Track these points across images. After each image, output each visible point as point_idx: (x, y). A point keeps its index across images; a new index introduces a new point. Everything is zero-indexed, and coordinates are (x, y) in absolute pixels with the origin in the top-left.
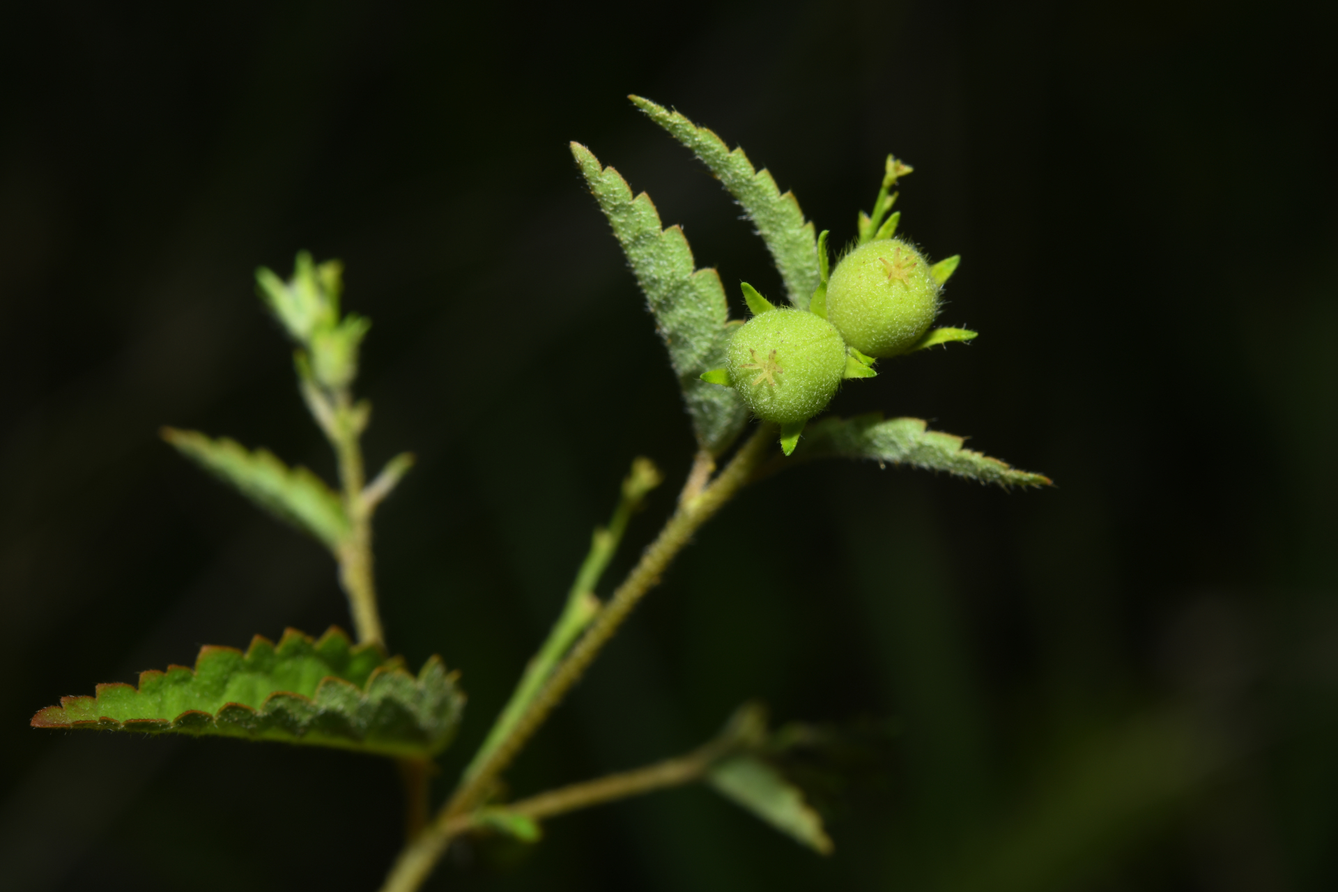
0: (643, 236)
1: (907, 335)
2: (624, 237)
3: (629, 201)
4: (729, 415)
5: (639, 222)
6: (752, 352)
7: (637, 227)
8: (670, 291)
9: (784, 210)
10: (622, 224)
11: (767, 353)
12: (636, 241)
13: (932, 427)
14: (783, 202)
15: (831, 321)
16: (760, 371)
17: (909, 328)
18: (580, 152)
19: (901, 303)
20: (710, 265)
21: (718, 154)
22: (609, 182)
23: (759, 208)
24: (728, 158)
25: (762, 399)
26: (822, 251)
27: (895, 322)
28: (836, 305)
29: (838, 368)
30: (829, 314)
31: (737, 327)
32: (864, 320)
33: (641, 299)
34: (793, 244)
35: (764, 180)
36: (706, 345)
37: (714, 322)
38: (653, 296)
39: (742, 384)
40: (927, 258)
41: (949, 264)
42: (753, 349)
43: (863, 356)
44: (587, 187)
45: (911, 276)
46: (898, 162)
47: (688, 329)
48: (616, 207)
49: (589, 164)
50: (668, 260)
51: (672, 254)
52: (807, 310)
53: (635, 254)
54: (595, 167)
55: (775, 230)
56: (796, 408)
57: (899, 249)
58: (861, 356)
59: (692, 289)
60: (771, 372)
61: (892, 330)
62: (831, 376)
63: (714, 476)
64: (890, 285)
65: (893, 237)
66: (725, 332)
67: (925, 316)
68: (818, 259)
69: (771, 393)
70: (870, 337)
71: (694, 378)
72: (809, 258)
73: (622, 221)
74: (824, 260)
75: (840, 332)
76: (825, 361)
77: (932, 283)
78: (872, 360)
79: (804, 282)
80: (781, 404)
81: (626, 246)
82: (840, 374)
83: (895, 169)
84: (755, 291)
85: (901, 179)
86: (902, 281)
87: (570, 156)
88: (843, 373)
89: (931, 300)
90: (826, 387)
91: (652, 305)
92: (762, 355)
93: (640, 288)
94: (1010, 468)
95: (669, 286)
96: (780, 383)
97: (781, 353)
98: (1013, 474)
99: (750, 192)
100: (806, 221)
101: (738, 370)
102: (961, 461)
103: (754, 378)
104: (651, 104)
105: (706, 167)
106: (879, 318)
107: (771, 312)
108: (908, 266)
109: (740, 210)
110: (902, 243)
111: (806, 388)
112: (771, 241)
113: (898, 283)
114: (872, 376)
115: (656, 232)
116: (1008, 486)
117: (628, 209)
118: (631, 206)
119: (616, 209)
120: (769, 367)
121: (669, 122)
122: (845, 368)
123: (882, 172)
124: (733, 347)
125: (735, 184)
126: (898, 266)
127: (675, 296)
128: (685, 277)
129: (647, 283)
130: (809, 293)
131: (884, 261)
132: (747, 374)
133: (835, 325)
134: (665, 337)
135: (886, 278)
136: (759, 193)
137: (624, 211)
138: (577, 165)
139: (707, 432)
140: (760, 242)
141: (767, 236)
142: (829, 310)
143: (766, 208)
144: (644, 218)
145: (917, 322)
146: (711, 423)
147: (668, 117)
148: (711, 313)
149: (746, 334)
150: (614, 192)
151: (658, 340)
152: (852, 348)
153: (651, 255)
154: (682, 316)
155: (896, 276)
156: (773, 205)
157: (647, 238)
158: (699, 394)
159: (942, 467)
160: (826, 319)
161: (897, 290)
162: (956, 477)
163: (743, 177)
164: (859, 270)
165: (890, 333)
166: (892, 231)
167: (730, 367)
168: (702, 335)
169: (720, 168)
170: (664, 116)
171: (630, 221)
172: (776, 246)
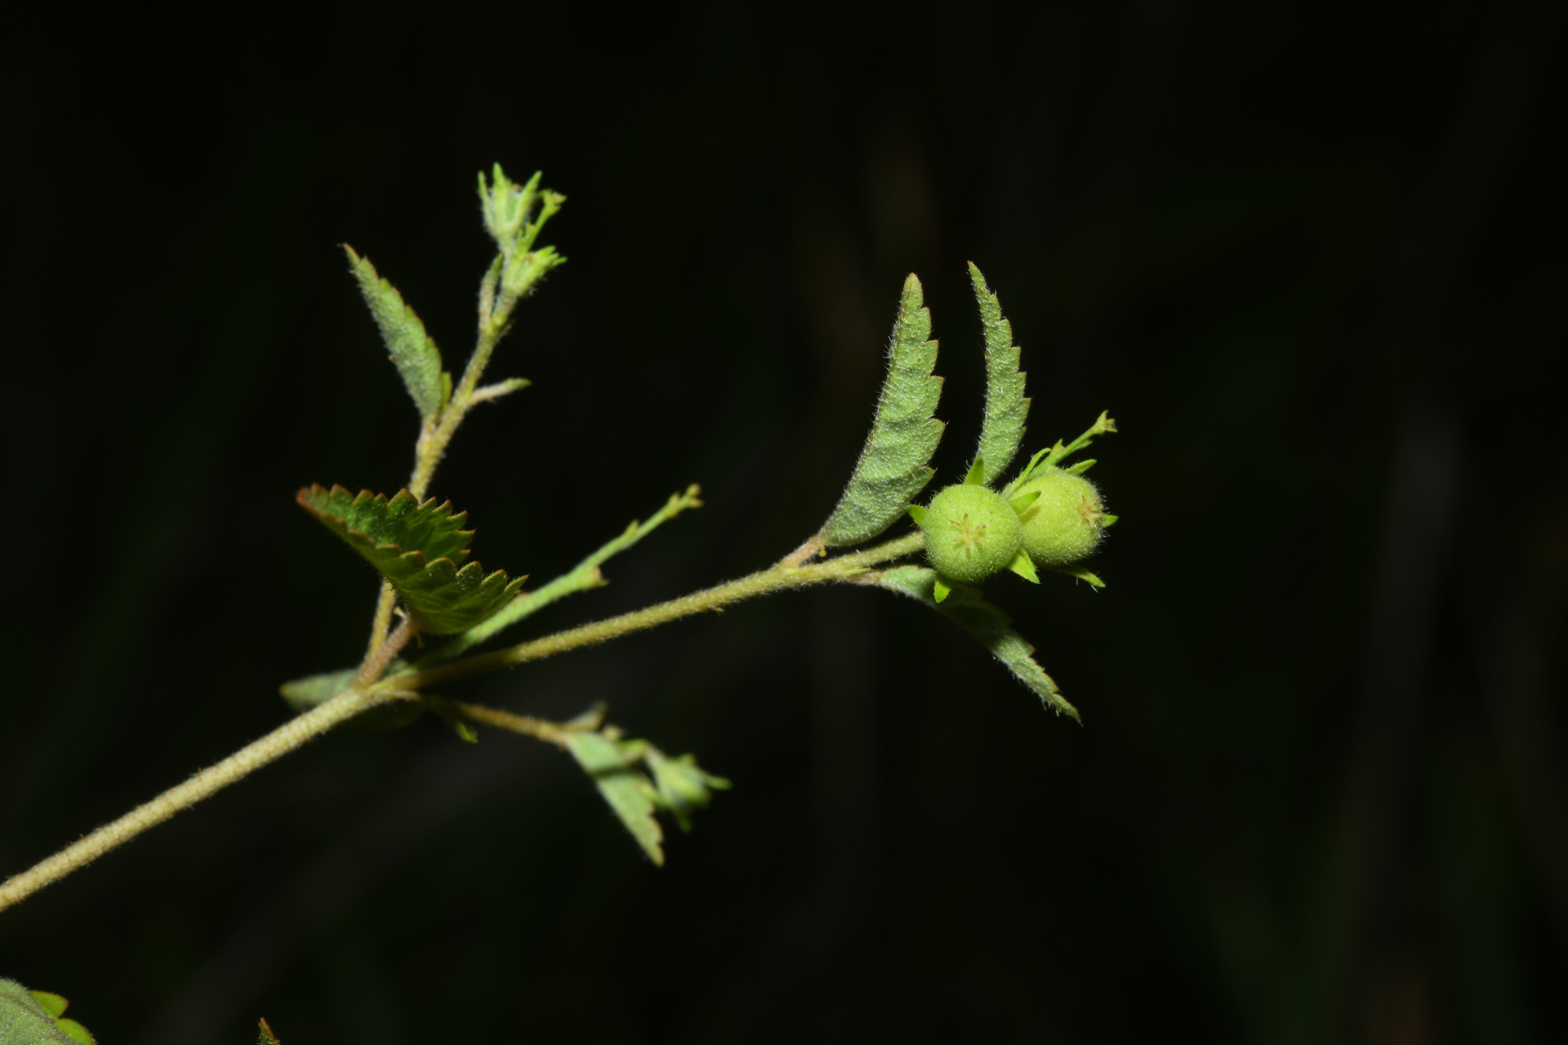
0: (914, 371)
2: (900, 362)
3: (925, 341)
5: (920, 360)
6: (966, 516)
7: (915, 362)
8: (904, 421)
9: (1018, 409)
10: (906, 353)
11: (977, 523)
12: (908, 372)
14: (1021, 403)
16: (961, 532)
18: (913, 283)
21: (998, 342)
22: (921, 319)
23: (1000, 396)
24: (1004, 349)
34: (1005, 436)
35: (1018, 380)
38: (886, 414)
42: (968, 513)
46: (1109, 421)
47: (894, 454)
49: (913, 297)
50: (919, 399)
53: (899, 380)
54: (915, 301)
58: (1029, 560)
60: (971, 538)
73: (908, 351)
83: (1103, 424)
85: (1104, 434)
87: (901, 282)
92: (972, 522)
95: (906, 417)
97: (987, 530)
115: (926, 374)
117: (919, 346)
118: (922, 345)
119: (910, 340)
120: (971, 534)
125: (998, 369)
127: (905, 425)
128: (923, 418)
129: (890, 403)
131: (1084, 499)
136: (1009, 387)
137: (915, 345)
143: (1005, 399)
144: (926, 360)
147: (985, 295)
150: (920, 328)
153: (910, 387)
157: (916, 373)
163: (1008, 369)
169: (995, 352)
171: (913, 355)
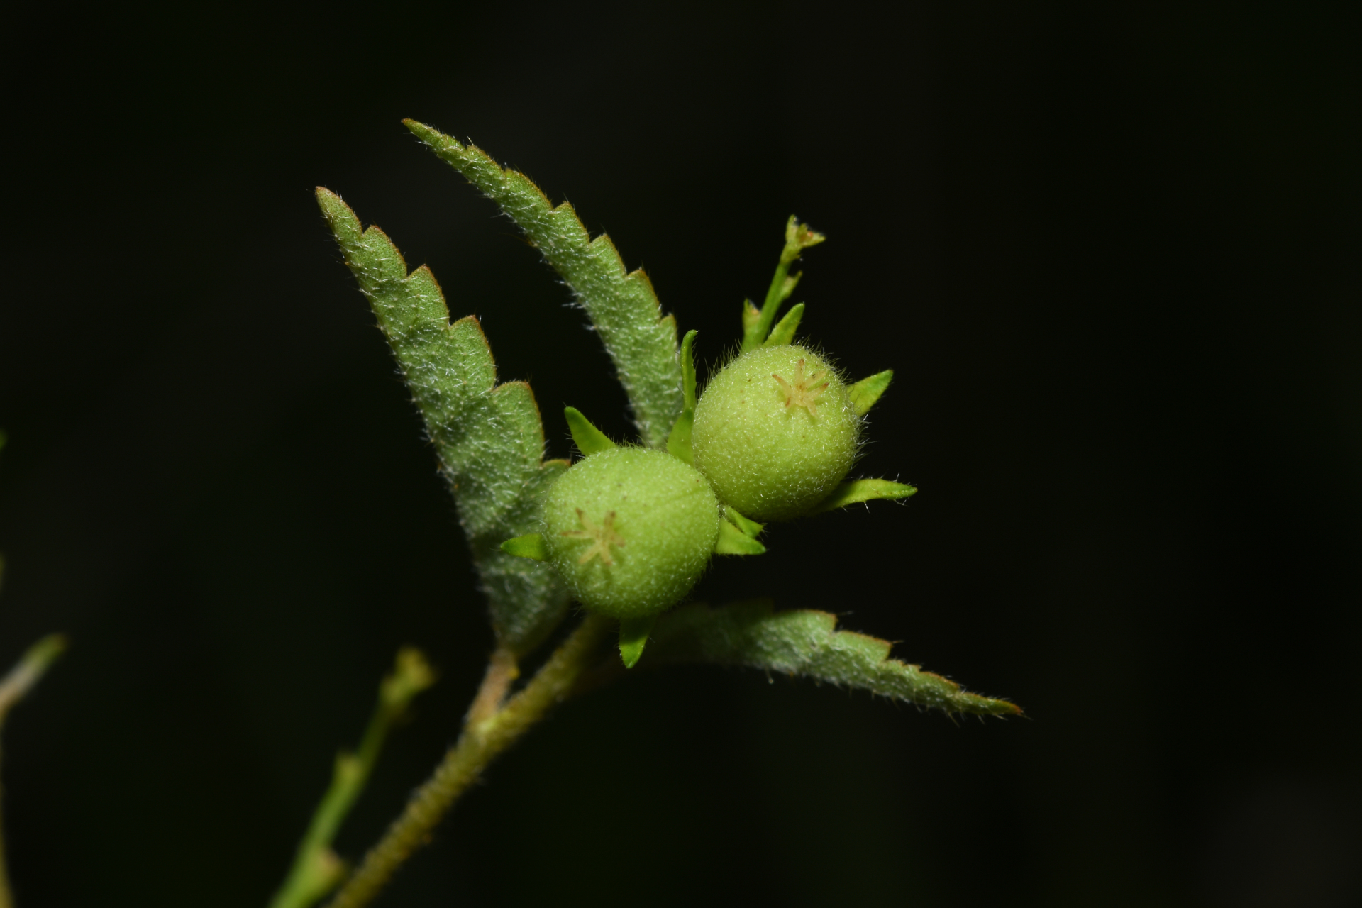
0: (421, 330)
1: (812, 490)
2: (394, 330)
3: (403, 278)
4: (543, 598)
5: (416, 310)
6: (580, 513)
7: (413, 317)
8: (460, 414)
9: (632, 295)
10: (391, 312)
11: (602, 515)
12: (411, 337)
13: (844, 624)
14: (629, 284)
15: (697, 466)
16: (590, 542)
17: (814, 480)
18: (330, 201)
19: (805, 442)
20: (520, 377)
21: (536, 209)
22: (372, 249)
23: (595, 291)
24: (550, 216)
25: (593, 583)
26: (688, 361)
27: (794, 471)
28: (707, 443)
29: (707, 539)
30: (696, 456)
31: (557, 472)
32: (748, 466)
33: (418, 423)
34: (645, 346)
35: (603, 251)
36: (510, 494)
37: (525, 461)
38: (433, 419)
39: (564, 560)
40: (844, 375)
41: (877, 383)
42: (581, 508)
43: (747, 520)
44: (340, 254)
45: (819, 402)
46: (804, 227)
47: (485, 470)
48: (382, 286)
49: (344, 221)
50: (457, 367)
51: (464, 358)
52: (662, 446)
53: (408, 357)
54: (351, 226)
55: (618, 325)
56: (644, 599)
57: (802, 361)
58: (742, 521)
59: (493, 411)
60: (607, 544)
61: (789, 483)
62: (696, 551)
63: (516, 687)
64: (788, 416)
65: (793, 343)
66: (541, 476)
67: (840, 463)
68: (681, 372)
69: (607, 575)
70: (756, 491)
71: (493, 541)
72: (667, 367)
73: (391, 306)
74: (689, 373)
75: (712, 484)
76: (689, 528)
77: (851, 413)
78: (758, 527)
79: (659, 402)
80: (620, 592)
81: (396, 344)
82: (709, 546)
83: (798, 237)
84: (586, 421)
85: (805, 252)
86: (806, 409)
87: (315, 207)
88: (715, 546)
89: (849, 439)
90: (689, 567)
91: (432, 434)
92: (595, 517)
93: (415, 407)
94: (962, 688)
95: (458, 406)
96: (621, 560)
97: (622, 517)
98: (964, 697)
99: (582, 267)
100: (664, 313)
101: (558, 538)
102: (888, 676)
103: (582, 551)
104: (436, 134)
105: (517, 229)
106: (771, 465)
107: (608, 452)
108: (816, 387)
109: (566, 294)
110: (808, 351)
111: (658, 568)
112: (610, 341)
113: (801, 413)
114: (758, 552)
115: (441, 325)
116: (956, 715)
117: (401, 290)
118: (404, 286)
119: (383, 289)
120: (604, 536)
121: (462, 161)
122: (717, 538)
123: (782, 242)
124: (551, 504)
125: (560, 254)
126: (801, 387)
127: (467, 420)
128: (482, 394)
129: (426, 399)
130: (667, 422)
131: (780, 380)
132: (572, 545)
133: (704, 472)
134: (451, 481)
135: (782, 404)
136: (595, 270)
137: (395, 293)
138: (327, 221)
139: (510, 621)
140: (596, 342)
141: (605, 333)
142: (696, 450)
143: (605, 291)
144: (424, 304)
145: (827, 472)
146: (516, 608)
147: (461, 154)
148: (521, 447)
149: (571, 486)
150: (380, 264)
151: (440, 483)
152: (730, 508)
153: (433, 358)
154: (477, 450)
155: (798, 402)
156: (616, 288)
157: (427, 332)
158: (499, 566)
159: (859, 684)
160: (691, 464)
161: (799, 423)
162: (879, 698)
163: (571, 245)
164: (742, 392)
165: (786, 486)
166: (792, 331)
167: (545, 533)
168: (506, 479)
169: (537, 231)
170: (455, 152)
171: (403, 307)
172: (619, 348)
